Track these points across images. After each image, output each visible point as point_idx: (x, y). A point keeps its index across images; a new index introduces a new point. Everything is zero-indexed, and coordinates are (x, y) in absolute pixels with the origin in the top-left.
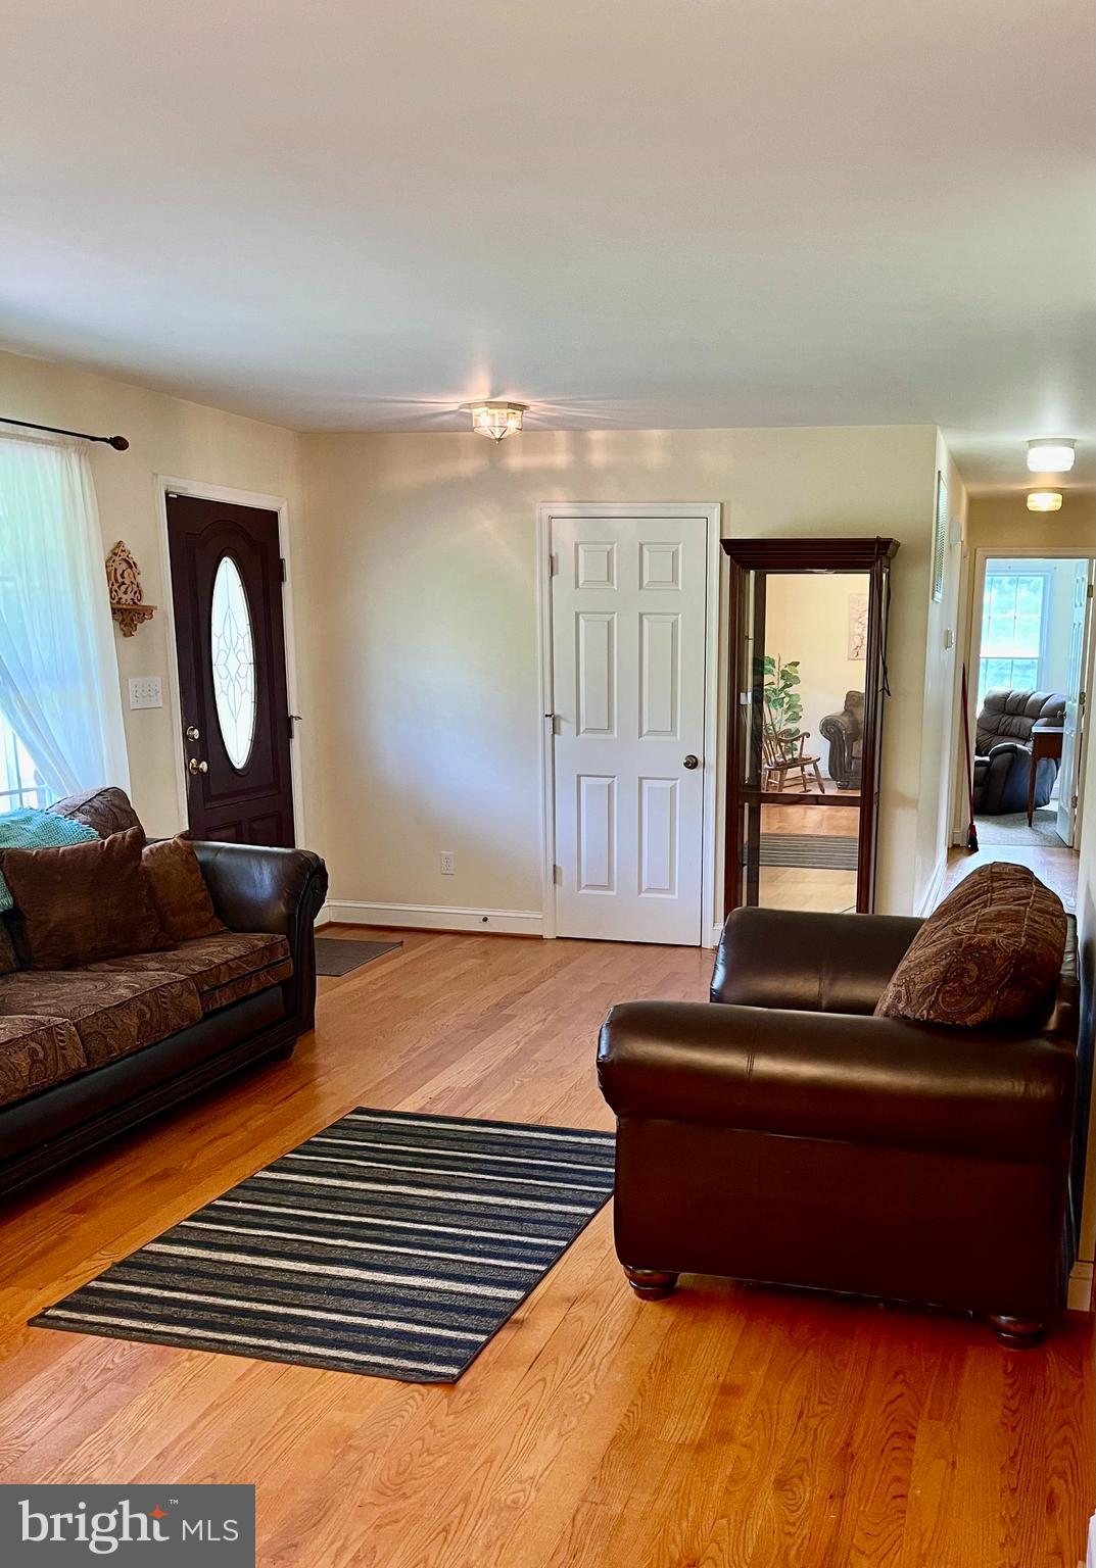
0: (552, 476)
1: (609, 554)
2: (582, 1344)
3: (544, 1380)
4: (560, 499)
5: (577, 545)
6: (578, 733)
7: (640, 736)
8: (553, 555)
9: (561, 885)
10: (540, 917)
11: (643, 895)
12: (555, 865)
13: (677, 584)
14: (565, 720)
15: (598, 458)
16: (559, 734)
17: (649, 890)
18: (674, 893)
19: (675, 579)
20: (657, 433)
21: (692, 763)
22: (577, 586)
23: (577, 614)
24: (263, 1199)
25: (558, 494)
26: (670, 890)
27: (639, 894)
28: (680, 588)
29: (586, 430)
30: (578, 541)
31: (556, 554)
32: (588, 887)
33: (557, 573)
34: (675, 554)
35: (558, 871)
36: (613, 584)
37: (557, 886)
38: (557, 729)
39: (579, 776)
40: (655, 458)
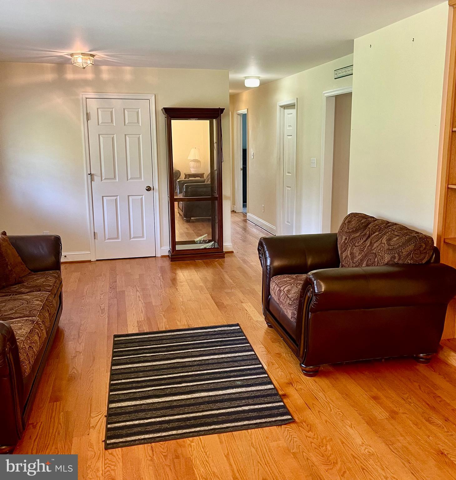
0: (85, 83)
1: (112, 112)
2: (314, 397)
3: (319, 411)
4: (90, 91)
5: (98, 109)
6: (102, 180)
7: (127, 180)
8: (88, 112)
9: (97, 239)
10: (90, 253)
11: (131, 240)
12: (94, 232)
13: (139, 124)
14: (96, 175)
15: (105, 76)
16: (94, 181)
17: (134, 238)
18: (144, 238)
19: (138, 122)
20: (128, 68)
21: (149, 189)
22: (98, 124)
23: (99, 135)
24: (130, 377)
25: (89, 89)
26: (143, 237)
27: (130, 239)
28: (140, 125)
29: (100, 65)
30: (98, 107)
31: (89, 112)
32: (109, 239)
33: (90, 120)
34: (138, 113)
35: (96, 234)
36: (113, 124)
37: (96, 240)
38: (93, 179)
39: (103, 197)
40: (128, 77)
